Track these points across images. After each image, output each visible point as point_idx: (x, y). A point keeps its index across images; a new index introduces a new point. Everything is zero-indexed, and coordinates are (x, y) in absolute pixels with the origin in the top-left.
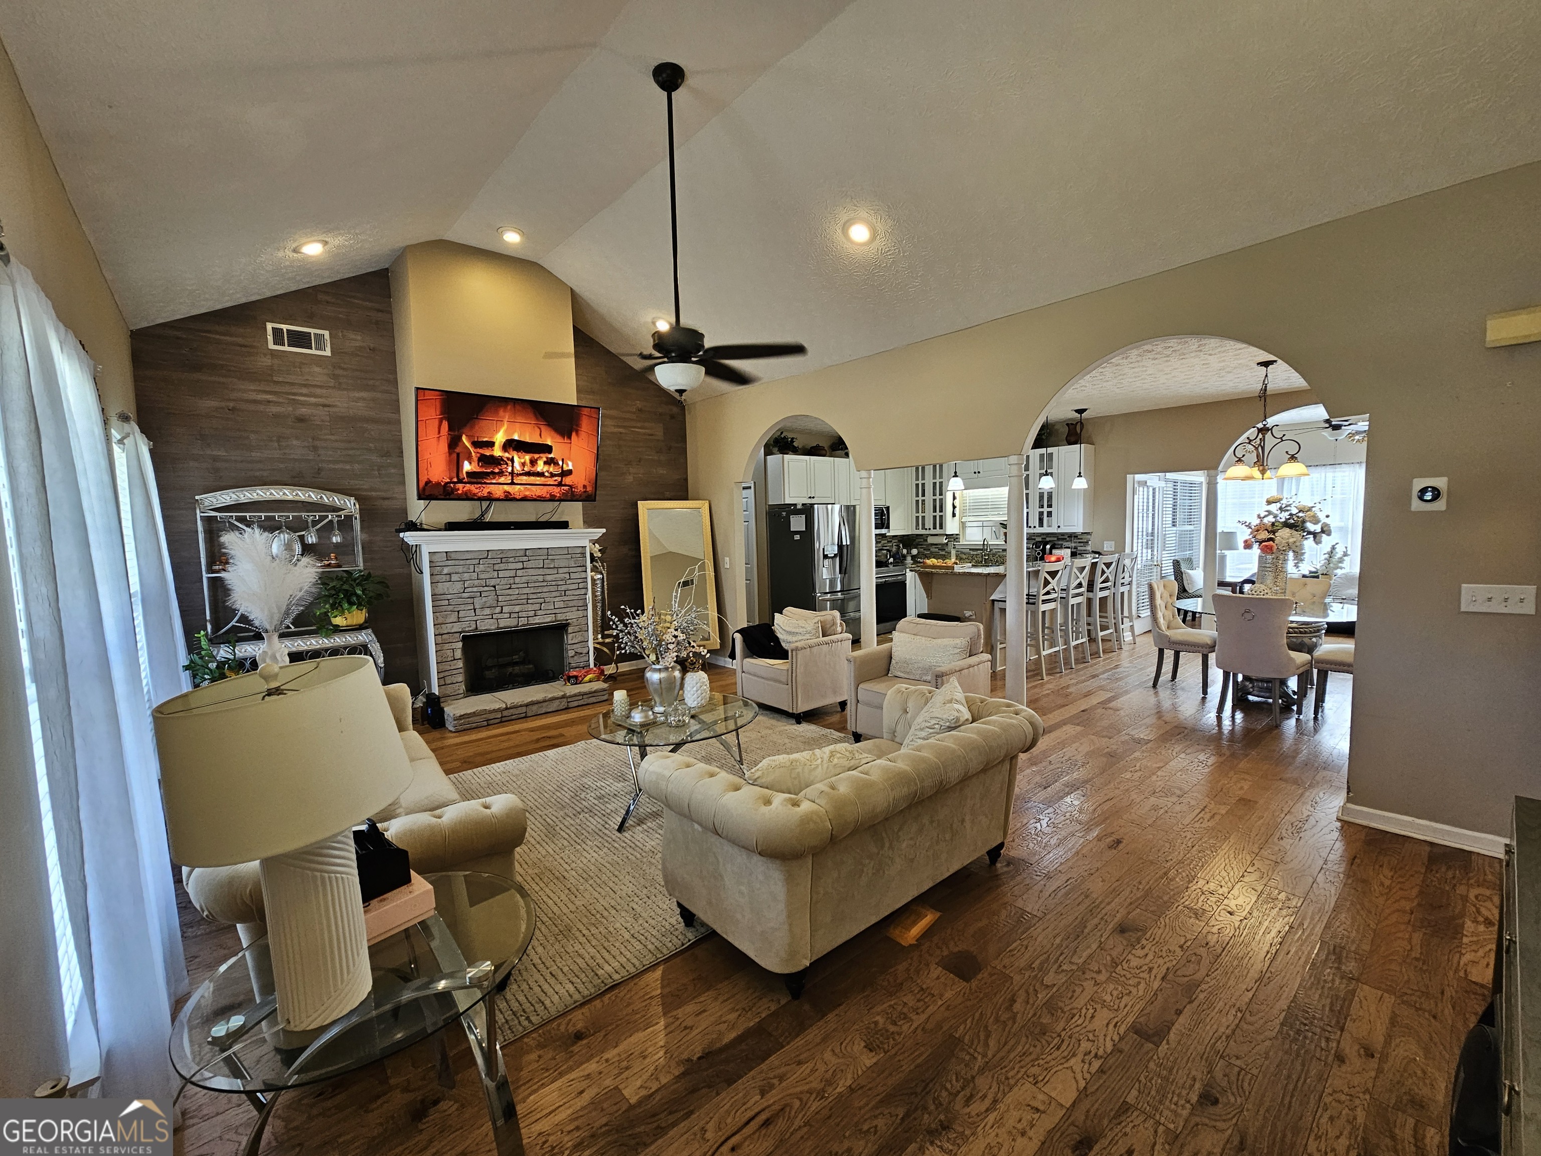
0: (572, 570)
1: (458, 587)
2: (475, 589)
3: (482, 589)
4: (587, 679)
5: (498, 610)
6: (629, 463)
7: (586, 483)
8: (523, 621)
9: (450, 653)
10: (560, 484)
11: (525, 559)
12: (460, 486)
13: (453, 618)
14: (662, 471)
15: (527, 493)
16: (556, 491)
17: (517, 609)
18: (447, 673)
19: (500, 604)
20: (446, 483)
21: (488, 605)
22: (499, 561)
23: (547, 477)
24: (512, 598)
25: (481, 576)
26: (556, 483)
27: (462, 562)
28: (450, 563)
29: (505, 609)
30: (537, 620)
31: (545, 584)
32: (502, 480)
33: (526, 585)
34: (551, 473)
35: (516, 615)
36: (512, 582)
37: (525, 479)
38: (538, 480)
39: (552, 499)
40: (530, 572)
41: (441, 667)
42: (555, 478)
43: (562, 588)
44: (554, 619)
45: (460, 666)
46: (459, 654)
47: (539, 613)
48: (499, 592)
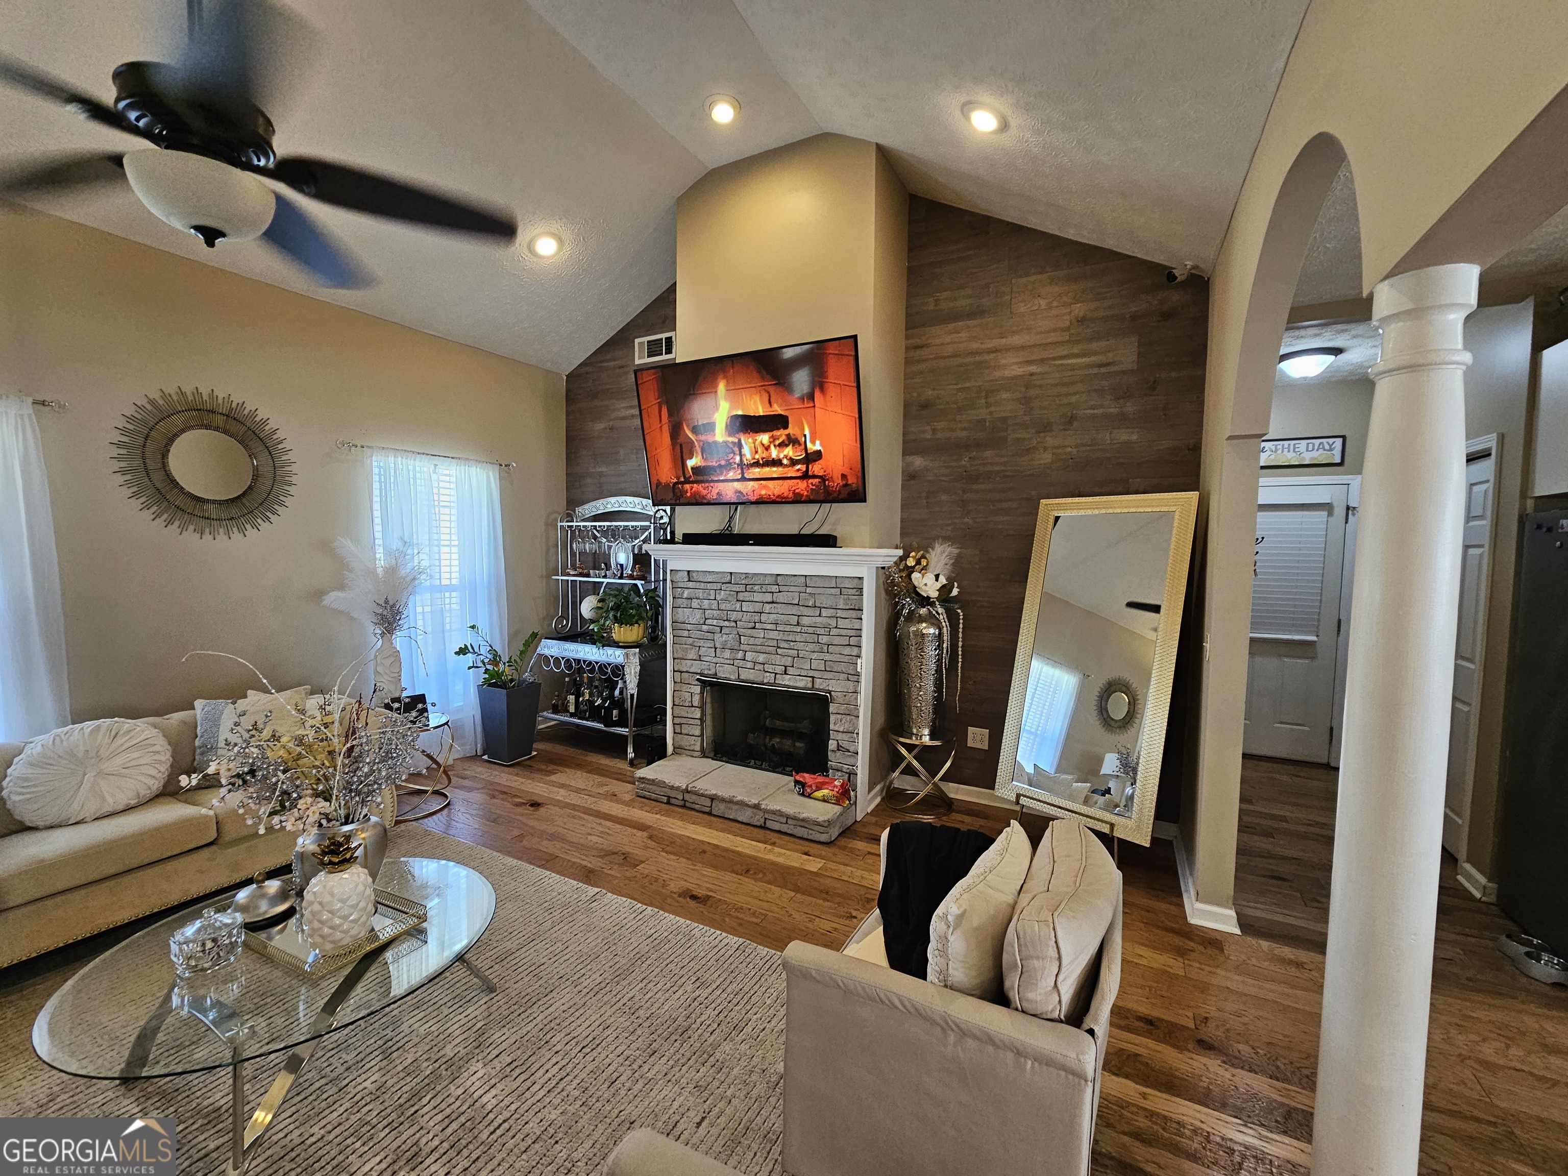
0: (840, 614)
1: (697, 616)
2: (715, 622)
3: (722, 623)
4: (819, 794)
5: (740, 655)
6: (1045, 427)
7: (846, 471)
8: (769, 678)
9: (687, 696)
10: (805, 476)
11: (775, 588)
12: (687, 486)
13: (692, 654)
14: (1124, 436)
15: (763, 492)
16: (801, 486)
17: (761, 658)
18: (683, 721)
19: (742, 647)
20: (675, 484)
21: (729, 646)
22: (742, 588)
23: (786, 466)
24: (756, 641)
25: (722, 607)
26: (799, 474)
27: (702, 586)
28: (691, 584)
29: (749, 656)
30: (786, 680)
31: (799, 629)
32: (731, 475)
33: (773, 627)
34: (791, 459)
35: (761, 667)
36: (757, 618)
37: (757, 472)
38: (775, 471)
39: (797, 500)
40: (781, 608)
41: (677, 711)
42: (798, 467)
43: (824, 639)
44: (810, 685)
45: (698, 716)
46: (696, 701)
47: (790, 671)
48: (741, 631)
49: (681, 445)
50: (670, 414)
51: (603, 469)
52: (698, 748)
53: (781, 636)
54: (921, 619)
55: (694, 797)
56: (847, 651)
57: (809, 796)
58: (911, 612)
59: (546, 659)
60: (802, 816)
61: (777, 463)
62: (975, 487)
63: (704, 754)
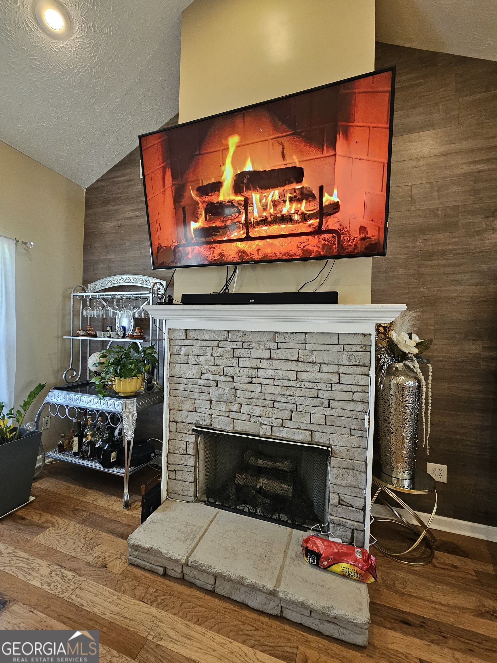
0: (342, 369)
1: (194, 371)
2: (211, 377)
3: (218, 378)
4: (339, 568)
5: (236, 407)
7: (366, 223)
8: (265, 431)
9: (182, 445)
10: (318, 231)
11: (273, 345)
12: (189, 249)
13: (188, 406)
15: (269, 251)
16: (312, 242)
17: (258, 411)
18: (178, 467)
19: (238, 400)
20: (176, 247)
21: (225, 399)
22: (240, 345)
23: (297, 222)
24: (253, 395)
25: (219, 362)
26: (310, 230)
27: (199, 343)
28: (188, 342)
29: (245, 409)
31: (298, 384)
32: (234, 235)
34: (303, 214)
35: (257, 419)
36: (253, 373)
37: (263, 230)
38: (283, 228)
40: (279, 364)
41: (172, 458)
42: (311, 222)
43: (326, 395)
44: (309, 439)
45: (192, 463)
46: (191, 450)
47: (288, 423)
48: (237, 386)
49: (184, 208)
50: (174, 178)
51: (112, 256)
52: (191, 493)
53: (279, 391)
54: (397, 373)
55: (195, 572)
56: (351, 406)
57: (326, 569)
58: (390, 367)
59: (53, 406)
60: (335, 613)
61: (287, 219)
62: (429, 263)
63: (197, 499)
